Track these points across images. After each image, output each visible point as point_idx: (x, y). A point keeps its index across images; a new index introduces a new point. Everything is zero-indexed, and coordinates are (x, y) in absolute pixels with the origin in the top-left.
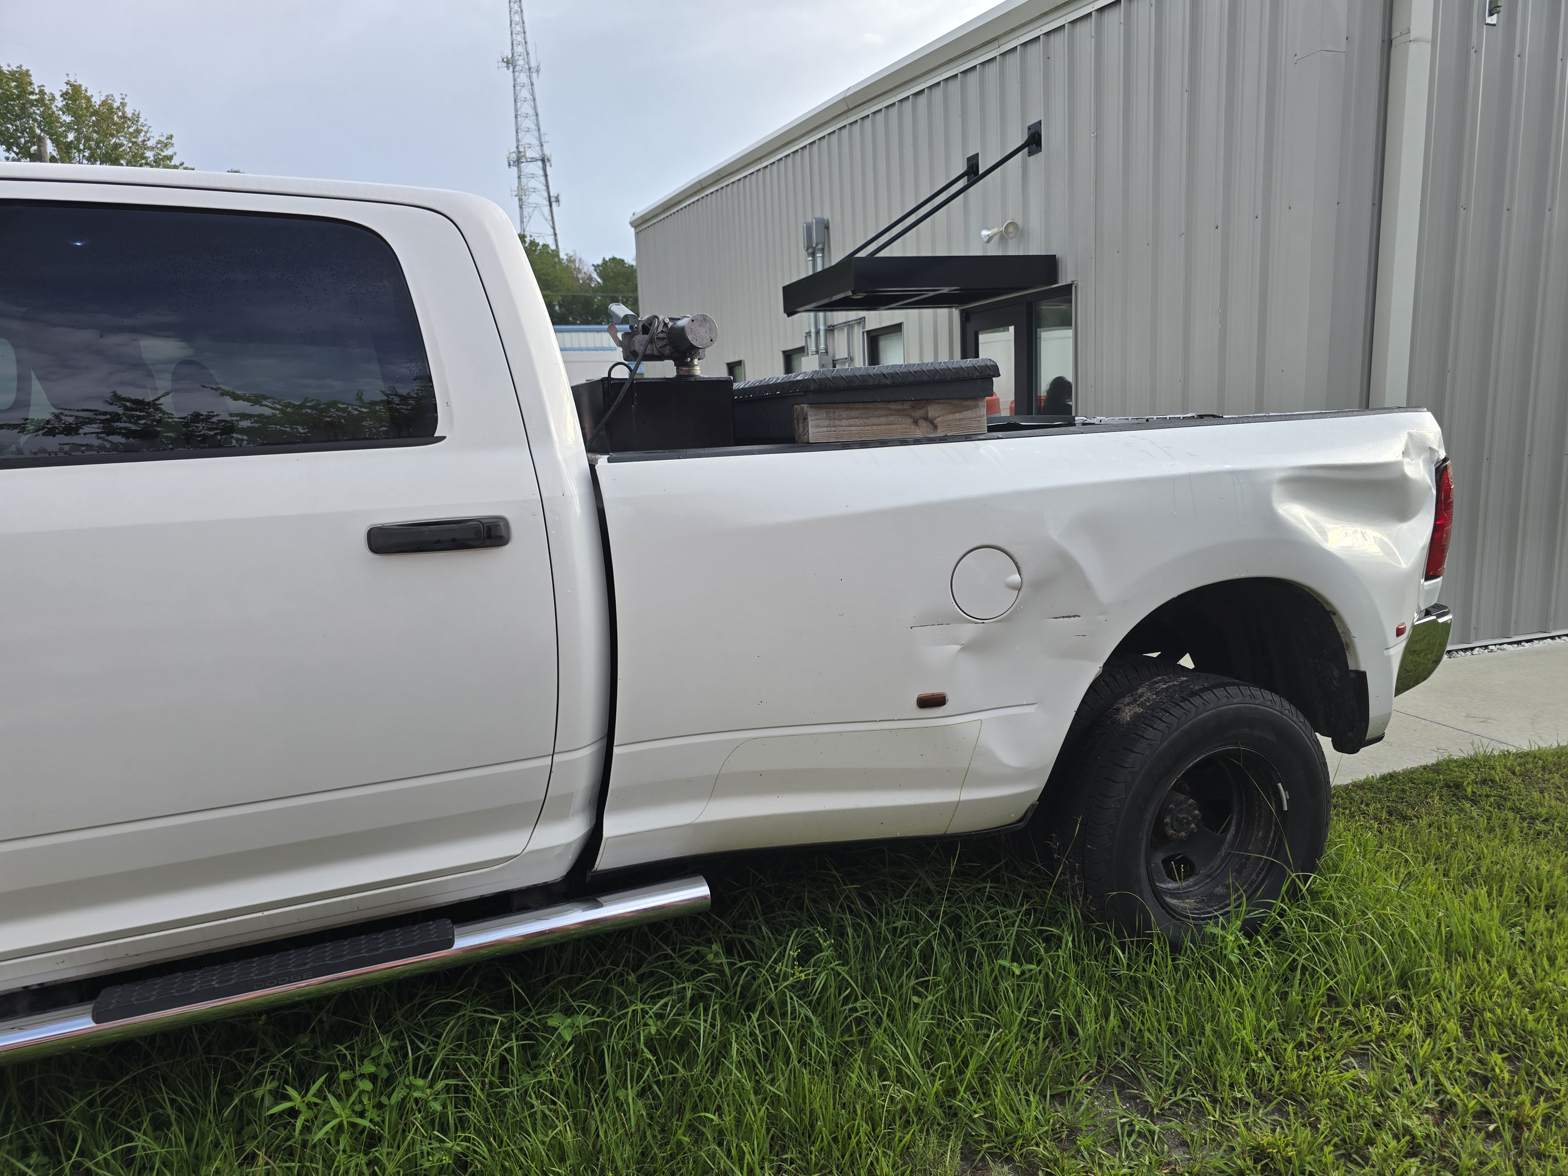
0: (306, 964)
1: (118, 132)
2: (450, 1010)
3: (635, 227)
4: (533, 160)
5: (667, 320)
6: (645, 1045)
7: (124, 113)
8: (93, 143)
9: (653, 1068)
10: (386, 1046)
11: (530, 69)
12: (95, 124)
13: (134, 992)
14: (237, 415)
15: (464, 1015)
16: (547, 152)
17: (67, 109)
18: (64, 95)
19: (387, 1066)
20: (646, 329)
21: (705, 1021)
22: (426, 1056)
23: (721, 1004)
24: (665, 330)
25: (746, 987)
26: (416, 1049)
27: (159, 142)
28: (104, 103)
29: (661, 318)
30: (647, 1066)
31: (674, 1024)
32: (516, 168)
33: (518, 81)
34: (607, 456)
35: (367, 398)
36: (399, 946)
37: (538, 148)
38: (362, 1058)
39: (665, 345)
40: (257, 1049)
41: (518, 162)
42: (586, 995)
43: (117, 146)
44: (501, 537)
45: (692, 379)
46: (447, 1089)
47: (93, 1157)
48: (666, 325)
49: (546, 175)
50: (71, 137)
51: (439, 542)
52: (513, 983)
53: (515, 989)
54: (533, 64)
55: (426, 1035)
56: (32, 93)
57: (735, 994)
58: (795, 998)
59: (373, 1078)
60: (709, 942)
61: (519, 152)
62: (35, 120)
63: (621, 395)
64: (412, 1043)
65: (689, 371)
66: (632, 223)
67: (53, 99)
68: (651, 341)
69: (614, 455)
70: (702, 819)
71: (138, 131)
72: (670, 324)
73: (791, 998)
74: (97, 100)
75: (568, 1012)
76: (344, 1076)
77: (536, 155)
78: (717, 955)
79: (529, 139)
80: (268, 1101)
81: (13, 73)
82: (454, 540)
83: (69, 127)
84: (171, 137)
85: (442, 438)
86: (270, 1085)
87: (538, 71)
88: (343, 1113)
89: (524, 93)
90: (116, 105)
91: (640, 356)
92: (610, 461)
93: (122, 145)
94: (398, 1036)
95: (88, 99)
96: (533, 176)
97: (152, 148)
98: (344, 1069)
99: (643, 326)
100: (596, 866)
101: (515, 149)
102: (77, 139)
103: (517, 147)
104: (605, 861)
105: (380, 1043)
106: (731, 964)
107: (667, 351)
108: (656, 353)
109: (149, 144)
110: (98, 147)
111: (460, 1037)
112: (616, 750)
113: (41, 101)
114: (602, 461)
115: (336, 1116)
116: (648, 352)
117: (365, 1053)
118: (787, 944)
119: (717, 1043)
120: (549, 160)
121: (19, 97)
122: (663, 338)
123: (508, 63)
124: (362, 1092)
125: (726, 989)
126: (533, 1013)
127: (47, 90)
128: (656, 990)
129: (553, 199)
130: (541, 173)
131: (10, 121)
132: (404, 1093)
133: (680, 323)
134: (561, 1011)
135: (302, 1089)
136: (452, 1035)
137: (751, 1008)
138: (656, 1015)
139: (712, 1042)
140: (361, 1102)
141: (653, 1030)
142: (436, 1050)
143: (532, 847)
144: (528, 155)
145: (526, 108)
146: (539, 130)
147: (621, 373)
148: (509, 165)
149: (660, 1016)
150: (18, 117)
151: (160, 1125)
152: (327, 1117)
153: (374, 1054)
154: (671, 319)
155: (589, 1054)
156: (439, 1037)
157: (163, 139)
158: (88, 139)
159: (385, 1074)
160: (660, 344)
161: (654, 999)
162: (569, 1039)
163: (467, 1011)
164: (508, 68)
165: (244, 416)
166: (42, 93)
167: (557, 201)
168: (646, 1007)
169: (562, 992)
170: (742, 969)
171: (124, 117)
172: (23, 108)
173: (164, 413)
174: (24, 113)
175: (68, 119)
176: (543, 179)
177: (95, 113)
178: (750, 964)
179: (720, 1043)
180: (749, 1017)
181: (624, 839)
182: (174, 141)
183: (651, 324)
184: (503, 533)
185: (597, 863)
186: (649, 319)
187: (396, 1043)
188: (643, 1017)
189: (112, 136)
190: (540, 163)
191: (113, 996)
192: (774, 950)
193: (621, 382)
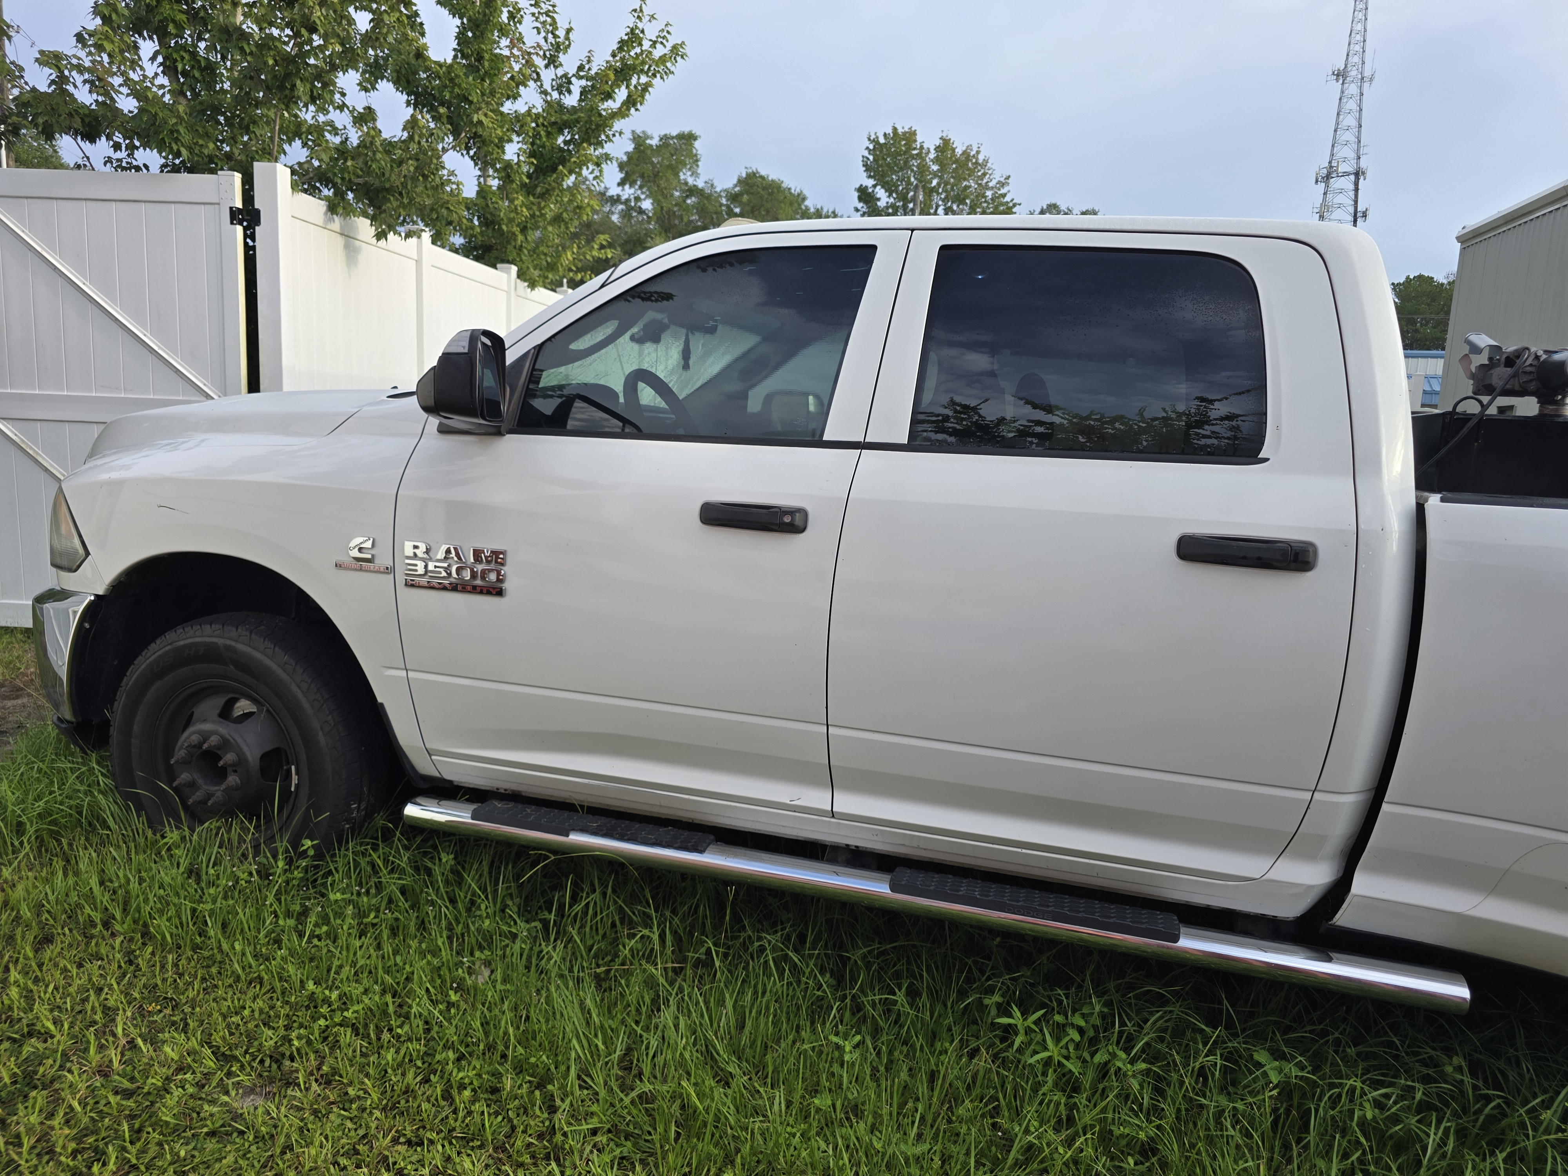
0: (1048, 906)
1: (970, 176)
2: (1160, 1001)
3: (1462, 242)
4: (1347, 174)
5: (1540, 353)
6: (1358, 1125)
7: (977, 159)
8: (949, 187)
9: (1364, 1153)
10: (1097, 1008)
11: (1362, 78)
12: (955, 170)
13: (920, 878)
14: (1032, 421)
15: (1171, 1012)
16: (1363, 164)
17: (936, 160)
18: (937, 148)
19: (1095, 1027)
20: (1510, 361)
21: (1435, 1134)
22: (1130, 1034)
23: (1457, 1124)
24: (1535, 363)
25: (1491, 1119)
26: (1122, 1024)
27: (999, 182)
28: (964, 152)
29: (1533, 349)
30: (1357, 1150)
31: (1395, 1119)
32: (1323, 185)
33: (1346, 92)
34: (1439, 496)
35: (1148, 415)
36: (1128, 922)
37: (1354, 162)
38: (1074, 1011)
39: (1531, 381)
40: (991, 964)
41: (1328, 177)
42: (1300, 1046)
43: (967, 187)
44: (1307, 563)
45: (1560, 420)
46: (1148, 1072)
47: (866, 996)
48: (1537, 357)
49: (1356, 190)
50: (935, 182)
51: (1244, 558)
52: (1225, 1001)
53: (1227, 1009)
54: (1367, 73)
55: (1133, 1015)
56: (915, 149)
57: (1476, 1120)
58: (1559, 1159)
59: (1081, 1031)
60: (1449, 1052)
61: (1331, 167)
62: (912, 171)
63: (1465, 430)
64: (1120, 1017)
65: (1557, 410)
66: (1458, 239)
67: (929, 151)
68: (1514, 376)
69: (1449, 495)
70: (1471, 913)
71: (984, 174)
72: (1544, 357)
73: (1554, 1158)
74: (959, 151)
75: (1277, 1055)
76: (1058, 1018)
77: (1350, 169)
78: (1459, 1069)
79: (1348, 152)
80: (994, 1012)
81: (904, 133)
82: (1259, 558)
83: (935, 175)
84: (1008, 178)
85: (1266, 460)
86: (997, 998)
87: (1371, 80)
88: (1053, 1050)
89: (1352, 105)
90: (972, 153)
91: (1498, 390)
92: (1443, 500)
93: (970, 187)
94: (1109, 1004)
95: (953, 150)
96: (1341, 191)
97: (992, 188)
98: (1059, 1013)
99: (1508, 358)
100: (1335, 920)
101: (1327, 165)
102: (939, 184)
103: (1330, 162)
104: (1345, 918)
105: (1091, 1003)
106: (1475, 1088)
107: (1532, 387)
108: (1517, 388)
109: (991, 184)
110: (952, 189)
111: (1165, 1030)
112: (1385, 807)
113: (919, 155)
114: (1434, 501)
115: (1046, 1049)
116: (1508, 386)
117: (1077, 1006)
118: (1559, 1093)
119: (1444, 1163)
120: (1363, 173)
121: (905, 152)
122: (1531, 373)
123: (1338, 75)
124: (1072, 1040)
125: (1465, 1110)
126: (1240, 1039)
127: (925, 146)
128: (1379, 1074)
129: (1359, 214)
130: (1352, 187)
131: (896, 173)
132: (1106, 1057)
133: (1557, 357)
134: (1268, 1050)
135: (1025, 1014)
136: (1159, 1024)
137: (1497, 1144)
138: (1375, 1100)
139: (1439, 1160)
140: (1067, 1049)
141: (1369, 1115)
142: (1140, 1033)
143: (1271, 875)
144: (1340, 170)
145: (1349, 121)
146: (1359, 142)
147: (1472, 408)
148: (1317, 182)
149: (1378, 1105)
150: (901, 169)
151: (913, 994)
152: (1038, 1048)
153: (1085, 1010)
154: (1546, 352)
155: (1291, 1106)
156: (1146, 1021)
157: (1002, 180)
158: (946, 183)
159: (1091, 1033)
160: (1525, 378)
161: (1376, 1085)
162: (1275, 1082)
163: (1176, 1009)
164: (1337, 80)
165: (1039, 423)
166: (922, 147)
167: (1365, 215)
168: (1366, 1088)
169: (1274, 1033)
170: (1488, 1099)
171: (977, 163)
172: (906, 162)
173: (980, 416)
174: (907, 166)
175: (935, 168)
176: (1352, 194)
177: (957, 161)
178: (1499, 1097)
179: (1449, 1165)
180: (1492, 1154)
181: (1373, 904)
182: (1010, 181)
183: (1518, 357)
184: (1311, 559)
185: (1337, 916)
186: (1516, 351)
187: (1106, 1010)
188: (1361, 1097)
189: (965, 179)
190: (1352, 177)
191: (906, 875)
192: (1535, 1097)
193: (1467, 418)
